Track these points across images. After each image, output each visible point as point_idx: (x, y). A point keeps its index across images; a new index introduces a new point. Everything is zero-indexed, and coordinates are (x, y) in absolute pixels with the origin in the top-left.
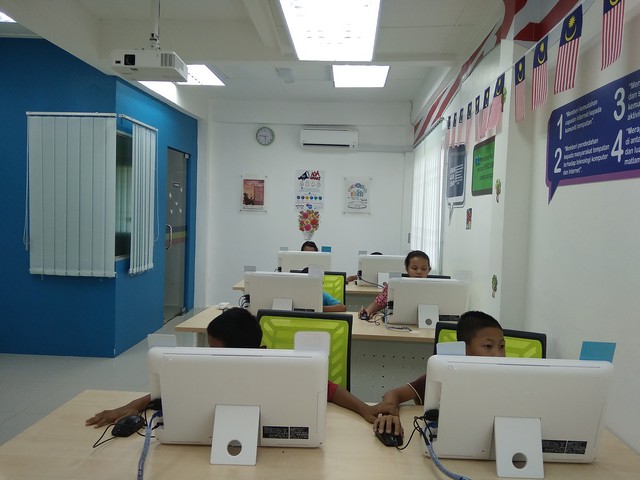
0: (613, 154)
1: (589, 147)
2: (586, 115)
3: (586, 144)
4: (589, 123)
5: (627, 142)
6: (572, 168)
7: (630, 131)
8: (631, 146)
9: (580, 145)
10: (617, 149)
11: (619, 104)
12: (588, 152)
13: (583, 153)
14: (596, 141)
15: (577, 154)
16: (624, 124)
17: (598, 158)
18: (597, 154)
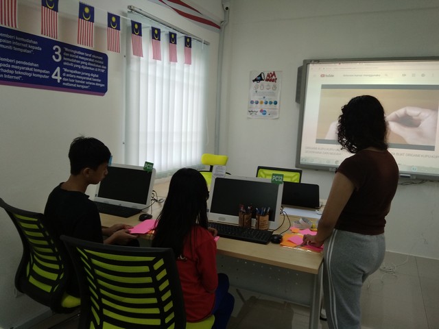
0: (53, 77)
1: (30, 67)
2: (25, 45)
3: (25, 63)
4: (28, 52)
5: (64, 74)
6: (10, 74)
7: (66, 70)
8: (66, 77)
9: (18, 62)
10: (56, 75)
11: (56, 53)
12: (28, 69)
13: (23, 68)
14: (37, 65)
15: (16, 67)
16: (60, 64)
17: (41, 76)
18: (38, 73)
